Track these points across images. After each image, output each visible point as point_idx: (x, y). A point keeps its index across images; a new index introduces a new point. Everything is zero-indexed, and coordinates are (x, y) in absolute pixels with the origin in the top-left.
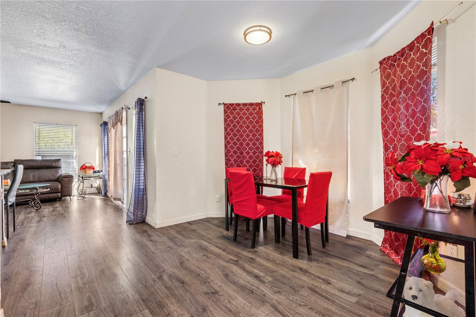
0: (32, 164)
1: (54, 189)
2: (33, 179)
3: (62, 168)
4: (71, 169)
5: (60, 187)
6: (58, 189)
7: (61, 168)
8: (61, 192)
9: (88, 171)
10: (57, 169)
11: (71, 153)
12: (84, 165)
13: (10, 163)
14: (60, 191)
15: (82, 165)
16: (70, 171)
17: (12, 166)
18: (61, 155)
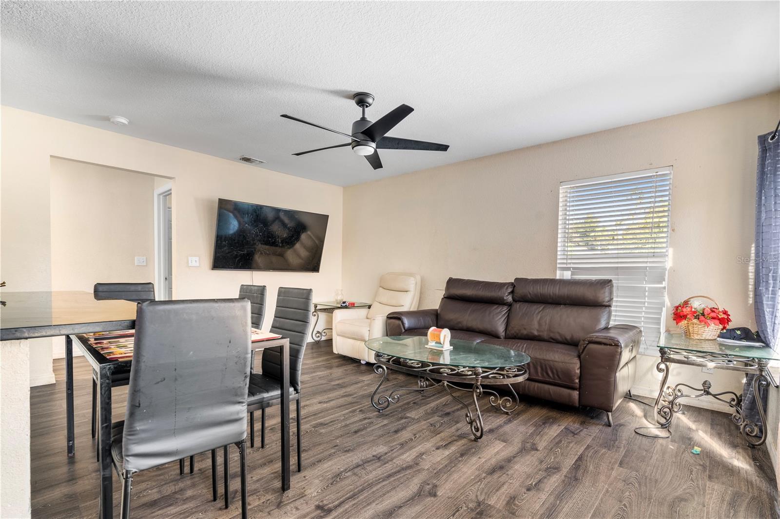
0: (541, 292)
1: (559, 374)
2: (538, 331)
3: (612, 308)
5: (578, 371)
7: (609, 306)
8: (580, 389)
9: (696, 329)
10: (594, 311)
11: (647, 262)
12: (686, 303)
13: (506, 287)
14: (577, 386)
15: (680, 302)
17: (509, 293)
18: (617, 268)
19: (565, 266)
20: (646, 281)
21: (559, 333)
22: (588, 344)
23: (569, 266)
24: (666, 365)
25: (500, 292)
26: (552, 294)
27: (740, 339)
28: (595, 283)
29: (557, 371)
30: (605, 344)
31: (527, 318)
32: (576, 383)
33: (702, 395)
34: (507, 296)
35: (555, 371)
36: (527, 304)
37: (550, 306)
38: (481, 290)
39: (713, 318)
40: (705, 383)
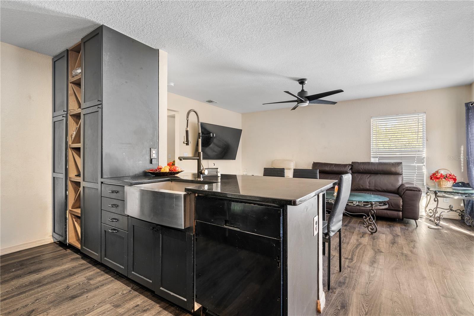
0: (368, 168)
1: (393, 205)
2: (369, 187)
4: (416, 177)
5: (402, 203)
6: (398, 206)
7: (402, 174)
8: (402, 211)
9: (444, 183)
10: (396, 176)
11: (416, 154)
12: (437, 172)
13: (348, 166)
14: (401, 209)
15: (434, 172)
16: (414, 179)
17: (350, 169)
18: (401, 157)
19: (375, 156)
20: (415, 162)
21: (380, 187)
22: (405, 191)
23: (377, 156)
24: (437, 199)
25: (345, 168)
26: (373, 169)
27: (462, 187)
28: (394, 164)
29: (391, 203)
30: (414, 190)
31: (362, 181)
33: (449, 211)
34: (349, 170)
36: (360, 174)
37: (372, 175)
38: (335, 167)
39: (451, 178)
40: (450, 206)
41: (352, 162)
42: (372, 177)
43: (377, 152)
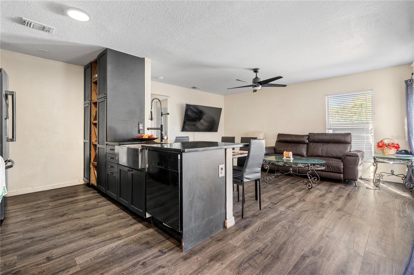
0: (321, 138)
1: (335, 168)
2: (321, 153)
3: (352, 144)
4: (365, 145)
5: (342, 167)
6: (339, 168)
7: (351, 143)
8: (343, 173)
9: (386, 151)
10: (345, 145)
12: (382, 141)
13: (305, 137)
14: (343, 172)
15: (380, 141)
16: (363, 147)
17: (307, 139)
20: (365, 133)
21: (331, 154)
23: (331, 128)
24: (376, 164)
25: (303, 139)
26: (326, 139)
27: (404, 154)
28: (344, 134)
29: (334, 167)
30: (352, 156)
31: (316, 149)
32: (342, 171)
33: (391, 175)
34: (306, 140)
35: (333, 167)
36: (315, 143)
37: (325, 144)
38: (294, 138)
39: (393, 147)
40: (391, 170)
41: (309, 134)
42: (325, 145)
43: (331, 124)
